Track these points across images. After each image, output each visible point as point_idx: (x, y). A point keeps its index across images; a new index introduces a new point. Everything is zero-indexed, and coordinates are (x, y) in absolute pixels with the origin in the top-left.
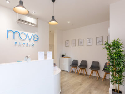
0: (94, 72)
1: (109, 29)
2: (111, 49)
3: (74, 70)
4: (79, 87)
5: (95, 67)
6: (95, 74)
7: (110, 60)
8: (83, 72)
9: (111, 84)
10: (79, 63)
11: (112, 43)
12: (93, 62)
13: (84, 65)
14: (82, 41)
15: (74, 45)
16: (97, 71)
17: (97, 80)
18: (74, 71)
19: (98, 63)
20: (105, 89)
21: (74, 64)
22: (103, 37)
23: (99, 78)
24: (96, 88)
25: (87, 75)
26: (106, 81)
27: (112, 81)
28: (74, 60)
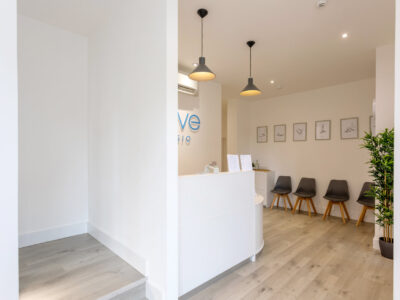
0: (334, 206)
1: (374, 104)
2: (378, 148)
3: (282, 202)
4: (302, 237)
5: (338, 193)
6: (337, 211)
7: (376, 174)
8: (306, 206)
9: (377, 226)
10: (295, 186)
11: (380, 136)
12: (333, 182)
13: (308, 189)
14: (302, 127)
15: (281, 137)
16: (343, 203)
17: (344, 225)
18: (281, 205)
19: (344, 183)
20: (362, 241)
21: (282, 187)
22: (357, 118)
23: (348, 220)
24: (343, 240)
25: (315, 214)
26: (364, 226)
27: (380, 220)
28: (281, 178)
